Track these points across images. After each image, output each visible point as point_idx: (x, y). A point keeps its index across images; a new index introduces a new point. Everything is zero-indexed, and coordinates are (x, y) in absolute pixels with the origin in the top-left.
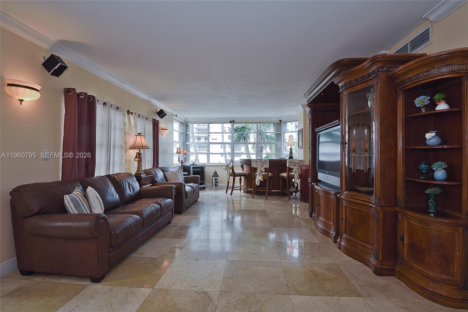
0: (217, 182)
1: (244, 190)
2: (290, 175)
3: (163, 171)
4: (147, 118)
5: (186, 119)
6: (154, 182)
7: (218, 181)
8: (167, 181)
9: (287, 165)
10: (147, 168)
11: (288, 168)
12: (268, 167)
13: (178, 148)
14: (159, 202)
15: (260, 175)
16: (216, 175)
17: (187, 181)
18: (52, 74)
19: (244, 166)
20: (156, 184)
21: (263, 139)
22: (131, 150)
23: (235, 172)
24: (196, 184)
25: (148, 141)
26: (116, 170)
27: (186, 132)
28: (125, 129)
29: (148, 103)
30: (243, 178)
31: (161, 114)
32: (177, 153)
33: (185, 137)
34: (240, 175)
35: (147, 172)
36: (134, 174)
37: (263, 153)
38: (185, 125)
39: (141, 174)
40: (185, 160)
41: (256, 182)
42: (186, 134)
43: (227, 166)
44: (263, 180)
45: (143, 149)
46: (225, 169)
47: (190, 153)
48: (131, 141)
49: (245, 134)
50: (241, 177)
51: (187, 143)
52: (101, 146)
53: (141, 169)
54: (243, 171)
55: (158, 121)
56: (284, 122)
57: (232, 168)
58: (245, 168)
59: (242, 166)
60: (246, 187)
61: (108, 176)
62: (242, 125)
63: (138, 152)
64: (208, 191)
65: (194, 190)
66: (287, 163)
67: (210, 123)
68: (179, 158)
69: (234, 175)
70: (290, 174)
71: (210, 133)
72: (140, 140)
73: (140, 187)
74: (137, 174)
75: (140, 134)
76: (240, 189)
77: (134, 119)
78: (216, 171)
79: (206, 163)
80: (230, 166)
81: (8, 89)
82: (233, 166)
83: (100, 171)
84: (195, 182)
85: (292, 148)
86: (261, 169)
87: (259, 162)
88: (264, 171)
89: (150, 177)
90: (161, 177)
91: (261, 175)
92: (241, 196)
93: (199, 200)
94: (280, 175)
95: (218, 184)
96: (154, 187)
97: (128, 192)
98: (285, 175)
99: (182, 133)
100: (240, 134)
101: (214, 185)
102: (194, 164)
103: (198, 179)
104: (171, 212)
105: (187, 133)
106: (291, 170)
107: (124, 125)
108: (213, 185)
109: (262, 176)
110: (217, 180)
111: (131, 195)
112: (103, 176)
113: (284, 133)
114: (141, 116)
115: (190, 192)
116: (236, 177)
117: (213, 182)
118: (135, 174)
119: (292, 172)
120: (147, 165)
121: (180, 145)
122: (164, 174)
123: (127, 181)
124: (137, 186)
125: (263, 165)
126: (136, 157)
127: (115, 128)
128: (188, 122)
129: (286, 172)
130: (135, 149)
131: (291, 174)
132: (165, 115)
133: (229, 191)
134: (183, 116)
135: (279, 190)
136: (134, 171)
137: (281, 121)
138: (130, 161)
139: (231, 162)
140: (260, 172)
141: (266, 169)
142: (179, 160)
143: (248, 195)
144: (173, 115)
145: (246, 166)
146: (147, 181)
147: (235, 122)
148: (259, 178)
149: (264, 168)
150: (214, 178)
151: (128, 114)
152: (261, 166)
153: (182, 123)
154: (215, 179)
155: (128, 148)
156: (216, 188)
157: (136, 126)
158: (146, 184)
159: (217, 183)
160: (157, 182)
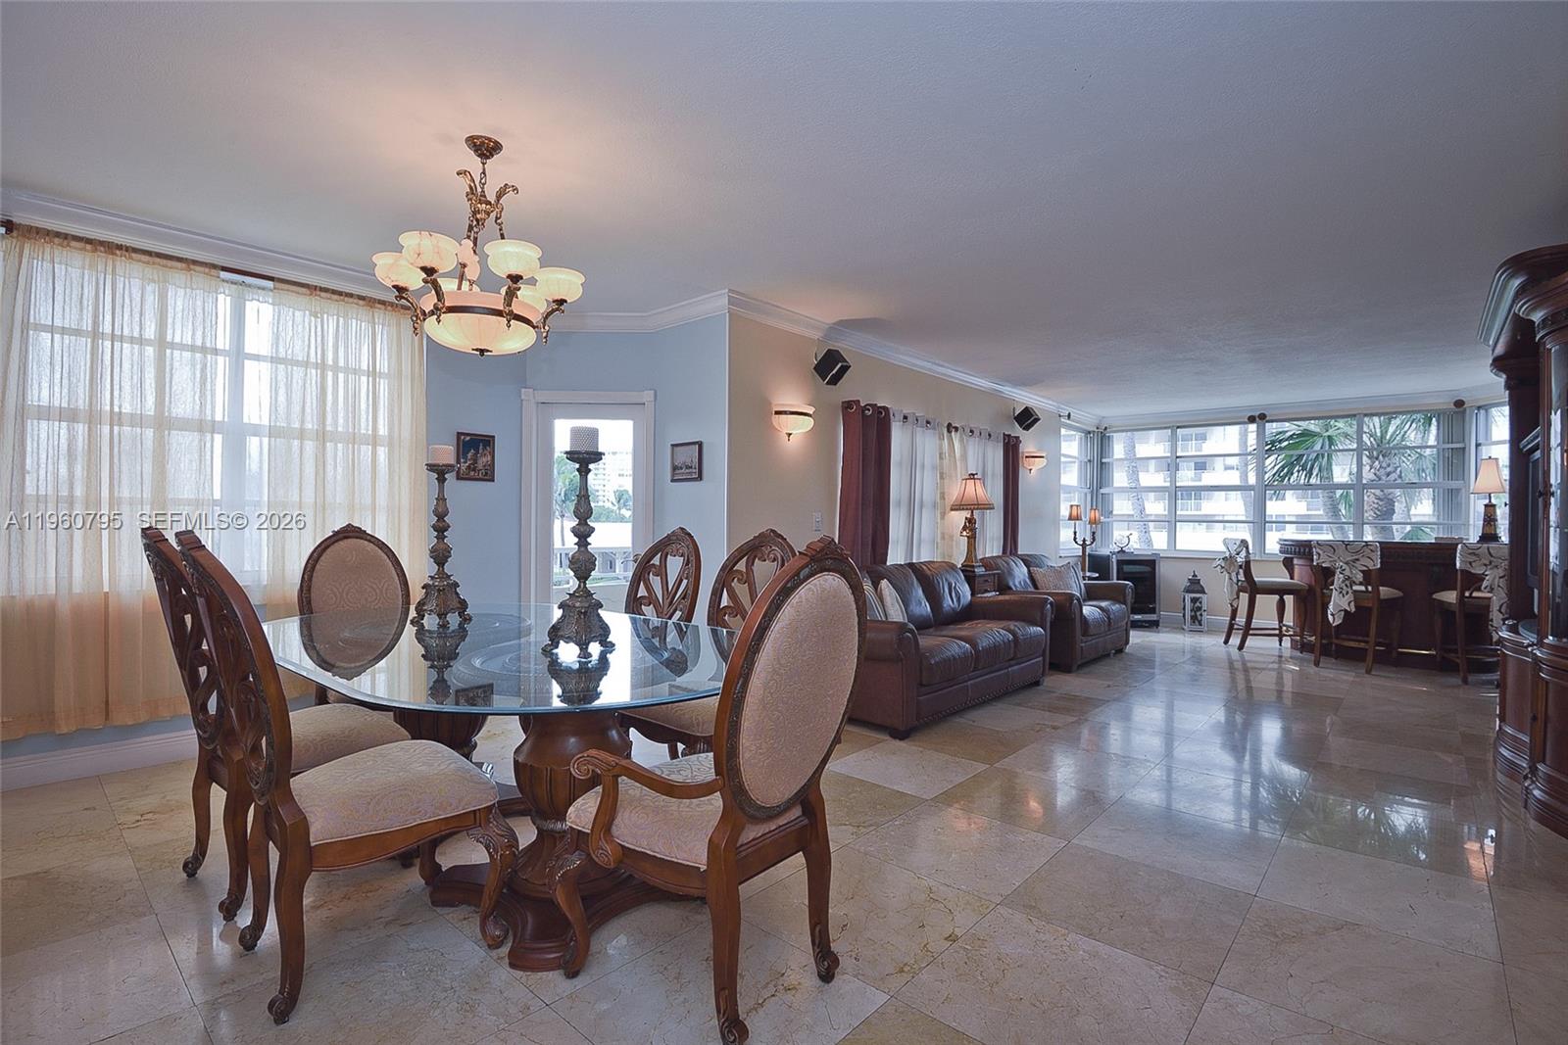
0: (1200, 609)
1: (1292, 640)
2: (1470, 596)
3: (1028, 565)
4: (990, 435)
5: (1100, 421)
6: (1003, 588)
7: (1204, 608)
8: (1036, 586)
9: (1455, 565)
10: (990, 555)
11: (1459, 573)
12: (1379, 566)
13: (1072, 506)
14: (1012, 627)
15: (1344, 592)
16: (1195, 585)
17: (1092, 594)
18: (828, 383)
19: (1295, 561)
20: (1008, 592)
21: (1396, 468)
22: (953, 512)
23: (1256, 579)
24: (1117, 606)
25: (994, 492)
26: (924, 555)
27: (1101, 458)
28: (942, 467)
29: (994, 395)
30: (1289, 599)
31: (1027, 418)
32: (1070, 519)
33: (1098, 470)
34: (1280, 590)
35: (987, 563)
36: (959, 566)
37: (1394, 521)
38: (1099, 439)
39: (973, 567)
40: (1094, 539)
41: (1329, 612)
42: (1102, 463)
43: (1229, 560)
44: (1353, 610)
45: (981, 509)
46: (1222, 567)
47: (1114, 518)
48: (955, 492)
49: (1308, 455)
50: (1285, 597)
51: (1102, 491)
52: (899, 504)
53: (976, 556)
54: (1292, 578)
55: (1017, 438)
56: (1479, 408)
57: (1247, 567)
58: (1297, 570)
59: (1288, 564)
60: (1298, 630)
61: (911, 565)
62: (1299, 426)
63: (969, 516)
64: (1166, 632)
65: (1109, 618)
66: (1458, 555)
67: (1178, 427)
68: (1075, 533)
69: (1253, 589)
70: (1471, 594)
71: (1177, 457)
72: (975, 491)
73: (972, 595)
74: (966, 566)
75: (973, 475)
76: (1281, 636)
77: (961, 440)
78: (1195, 576)
79: (1166, 548)
80: (1239, 560)
81: (776, 419)
82: (1249, 562)
83: (895, 556)
84: (1115, 600)
85: (1493, 501)
86: (1347, 573)
87: (1341, 550)
88: (1361, 580)
89: (994, 574)
90: (1022, 577)
91: (1347, 593)
92: (1280, 657)
93: (1128, 649)
94: (1434, 596)
95: (1201, 615)
96: (1001, 598)
97: (949, 603)
98: (1450, 597)
99: (1090, 461)
100: (1292, 455)
101: (1188, 617)
102: (1122, 551)
103: (1125, 590)
104: (1041, 659)
105: (1104, 460)
106: (1473, 581)
107: (941, 458)
108: (1184, 616)
109: (1350, 597)
110: (1198, 604)
111: (953, 609)
112: (901, 565)
113: (1478, 445)
114: (977, 433)
115: (1098, 623)
116: (1258, 596)
117: (1184, 609)
118: (963, 566)
119: (1479, 589)
120: (991, 546)
121: (1083, 495)
122: (1029, 571)
123: (946, 580)
124: (965, 591)
125: (1358, 560)
126: (964, 528)
127: (923, 466)
128: (1106, 428)
129: (1455, 589)
130: (963, 509)
131: (1475, 594)
132: (1037, 420)
133: (1235, 640)
134: (1090, 414)
135: (1430, 650)
136: (959, 560)
137: (1459, 404)
138: (951, 537)
139: (1240, 546)
140: (1343, 582)
141: (1367, 574)
142: (1075, 539)
143: (1306, 655)
144: (1060, 416)
145: (1301, 562)
146: (987, 584)
147: (1268, 418)
148: (1338, 605)
149: (1362, 571)
150: (1188, 596)
151: (949, 431)
152: (1347, 563)
153: (1089, 433)
154: (1194, 600)
155: (948, 509)
156: (1194, 627)
157: (964, 456)
158: (986, 591)
159: (1198, 614)
160: (1010, 588)
